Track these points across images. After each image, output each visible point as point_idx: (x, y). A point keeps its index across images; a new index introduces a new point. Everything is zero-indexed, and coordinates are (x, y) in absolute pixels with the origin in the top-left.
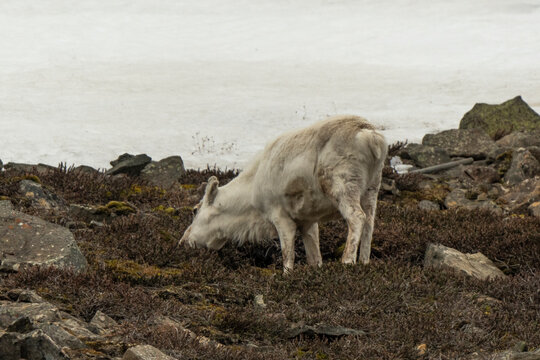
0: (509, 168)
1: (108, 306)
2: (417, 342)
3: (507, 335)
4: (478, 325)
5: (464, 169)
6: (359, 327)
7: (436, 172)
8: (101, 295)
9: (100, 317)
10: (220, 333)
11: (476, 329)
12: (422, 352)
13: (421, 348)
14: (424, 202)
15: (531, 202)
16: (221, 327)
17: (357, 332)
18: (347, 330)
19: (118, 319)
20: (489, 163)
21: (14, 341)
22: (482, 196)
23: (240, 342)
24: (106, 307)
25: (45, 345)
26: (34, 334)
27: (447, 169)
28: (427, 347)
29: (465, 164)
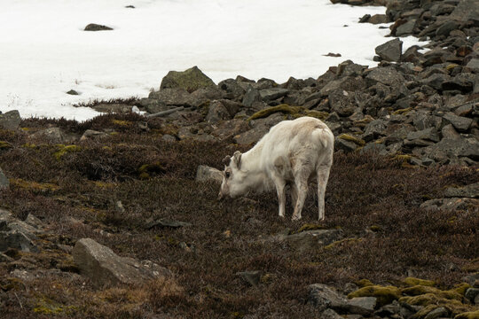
0: (208, 112)
1: (34, 211)
2: (223, 230)
3: (276, 224)
4: (257, 218)
5: (180, 113)
6: (188, 221)
7: (163, 116)
8: (29, 204)
9: (31, 217)
10: (105, 226)
11: (257, 221)
12: (228, 236)
13: (227, 233)
14: (167, 136)
15: (235, 135)
16: (106, 223)
17: (187, 224)
18: (181, 223)
19: (41, 218)
20: (193, 110)
21: (5, 237)
22: (200, 131)
23: (118, 232)
24: (33, 211)
25: (21, 238)
26: (14, 232)
27: (169, 114)
28: (231, 232)
29: (180, 111)
